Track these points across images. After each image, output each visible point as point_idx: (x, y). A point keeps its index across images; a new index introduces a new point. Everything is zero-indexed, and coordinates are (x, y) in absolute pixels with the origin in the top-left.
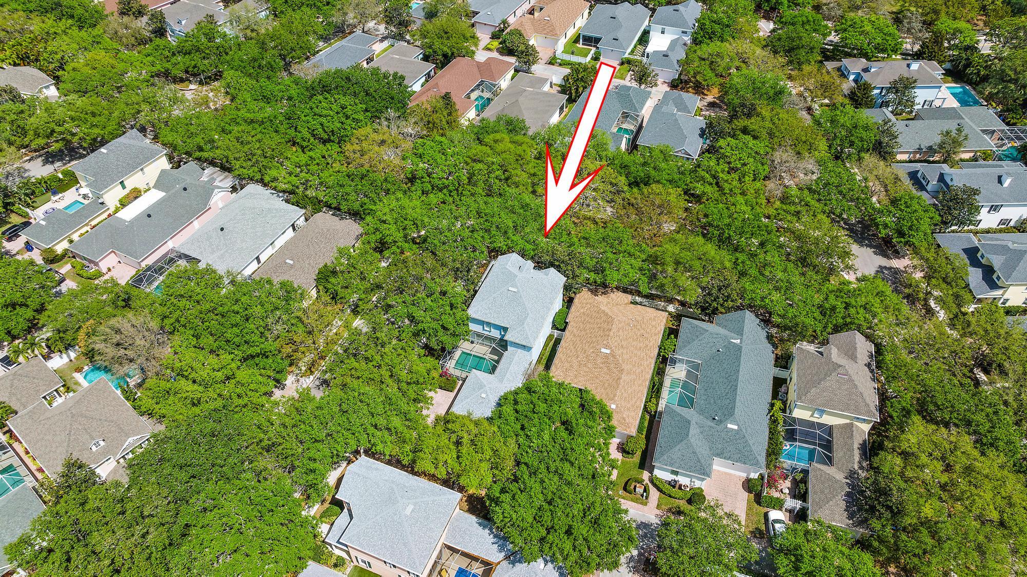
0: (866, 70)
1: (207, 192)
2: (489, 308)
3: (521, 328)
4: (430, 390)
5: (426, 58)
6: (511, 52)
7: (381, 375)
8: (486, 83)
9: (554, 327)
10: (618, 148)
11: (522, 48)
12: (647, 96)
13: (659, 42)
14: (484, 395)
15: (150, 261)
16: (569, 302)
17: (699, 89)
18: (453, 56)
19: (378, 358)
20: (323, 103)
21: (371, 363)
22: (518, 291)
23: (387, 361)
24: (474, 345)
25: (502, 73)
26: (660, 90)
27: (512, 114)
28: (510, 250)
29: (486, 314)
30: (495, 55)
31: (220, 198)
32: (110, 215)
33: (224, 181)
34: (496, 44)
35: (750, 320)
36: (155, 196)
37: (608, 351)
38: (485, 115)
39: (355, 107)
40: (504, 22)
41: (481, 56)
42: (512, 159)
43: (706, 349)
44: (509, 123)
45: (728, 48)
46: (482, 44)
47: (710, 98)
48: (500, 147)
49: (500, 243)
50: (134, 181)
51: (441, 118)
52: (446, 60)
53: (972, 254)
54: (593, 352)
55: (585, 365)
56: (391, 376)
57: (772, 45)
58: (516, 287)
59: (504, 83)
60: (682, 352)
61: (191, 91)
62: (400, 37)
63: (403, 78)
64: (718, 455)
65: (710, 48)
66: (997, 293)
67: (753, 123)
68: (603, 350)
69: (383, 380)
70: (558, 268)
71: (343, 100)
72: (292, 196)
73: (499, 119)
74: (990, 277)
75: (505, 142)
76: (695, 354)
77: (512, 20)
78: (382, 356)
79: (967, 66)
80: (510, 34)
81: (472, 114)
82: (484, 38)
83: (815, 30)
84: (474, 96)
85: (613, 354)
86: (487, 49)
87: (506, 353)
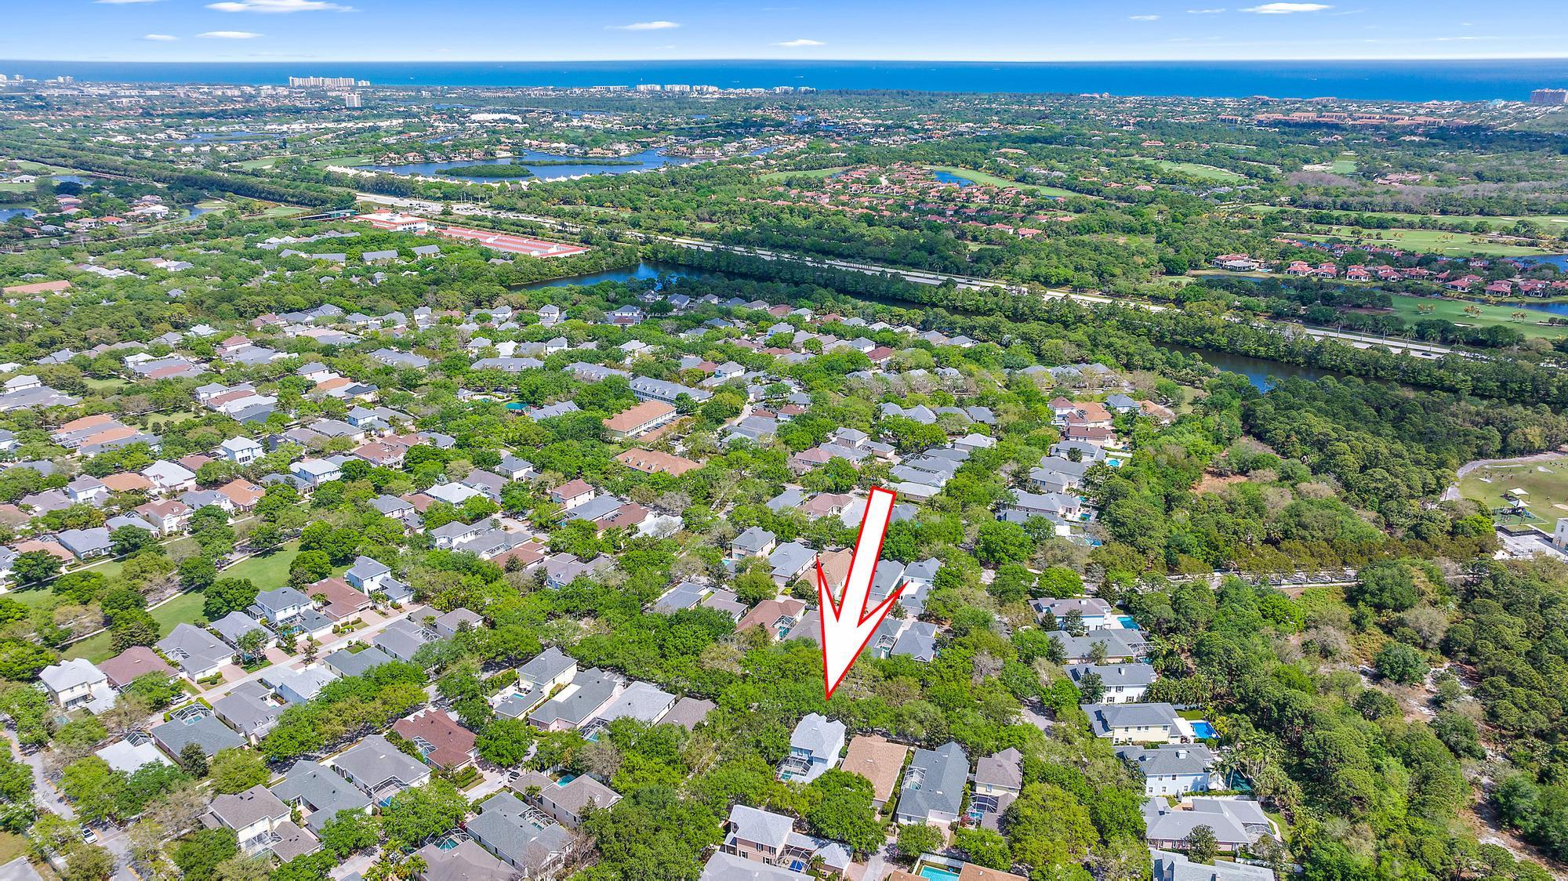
0: (1053, 606)
1: (612, 685)
2: (801, 740)
3: (822, 750)
5: (739, 600)
6: (801, 596)
8: (785, 617)
9: (840, 756)
10: (879, 657)
11: (810, 593)
12: (900, 624)
13: (911, 589)
15: (584, 723)
16: (848, 741)
17: (939, 621)
18: (760, 599)
20: (680, 630)
22: (819, 732)
25: (797, 611)
26: (910, 620)
27: (806, 637)
29: (800, 743)
30: (790, 598)
31: (618, 690)
32: (545, 701)
33: (620, 680)
34: (790, 590)
35: (955, 747)
36: (574, 689)
37: (872, 760)
38: (788, 637)
39: (703, 632)
40: (795, 574)
41: (780, 599)
42: (809, 661)
44: (805, 641)
45: (955, 592)
46: (780, 591)
47: (946, 627)
48: (801, 654)
49: (805, 707)
50: (561, 679)
51: (759, 638)
52: (754, 602)
53: (1099, 714)
54: (863, 761)
55: (858, 768)
57: (992, 590)
58: (817, 731)
59: (799, 617)
61: (586, 624)
62: (718, 586)
63: (730, 613)
64: (933, 808)
65: (944, 591)
66: (1109, 734)
67: (965, 640)
68: (869, 759)
70: (841, 720)
71: (696, 627)
72: (665, 687)
73: (798, 639)
74: (1106, 728)
75: (805, 652)
77: (800, 573)
79: (1130, 602)
80: (801, 583)
81: (777, 638)
82: (781, 586)
83: (1022, 578)
84: (777, 626)
85: (876, 763)
86: (783, 594)
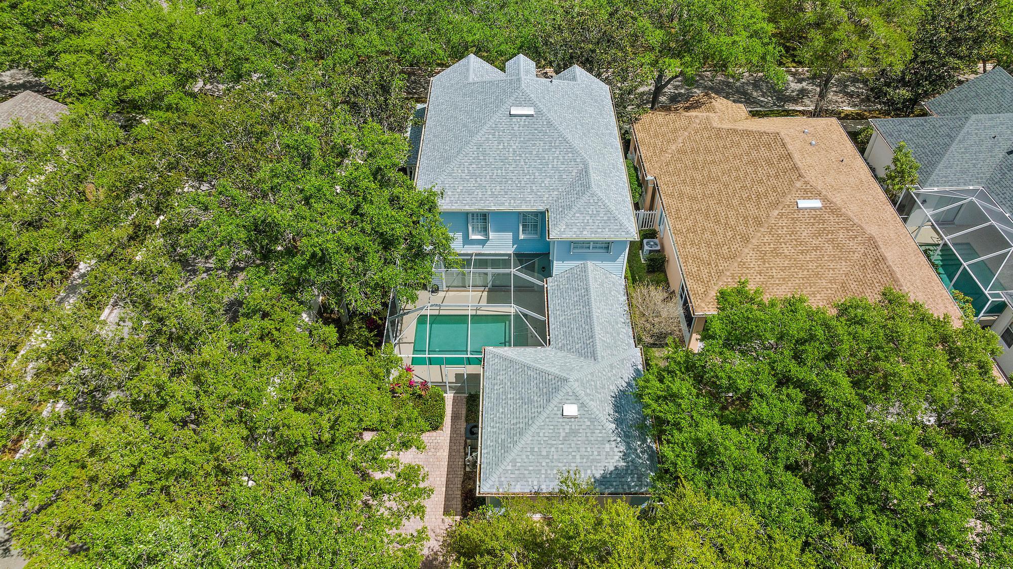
2: (473, 175)
3: (585, 198)
4: (405, 445)
7: (214, 449)
14: (571, 410)
19: (183, 388)
21: (164, 415)
22: (539, 112)
23: (222, 390)
24: (441, 294)
28: (458, 53)
29: (470, 193)
37: (817, 203)
43: (982, 156)
54: (781, 215)
55: (776, 253)
56: (251, 439)
58: (528, 102)
60: (933, 177)
68: (803, 204)
69: (227, 464)
70: (588, 63)
76: (963, 172)
78: (197, 380)
85: (830, 208)
87: (550, 284)
